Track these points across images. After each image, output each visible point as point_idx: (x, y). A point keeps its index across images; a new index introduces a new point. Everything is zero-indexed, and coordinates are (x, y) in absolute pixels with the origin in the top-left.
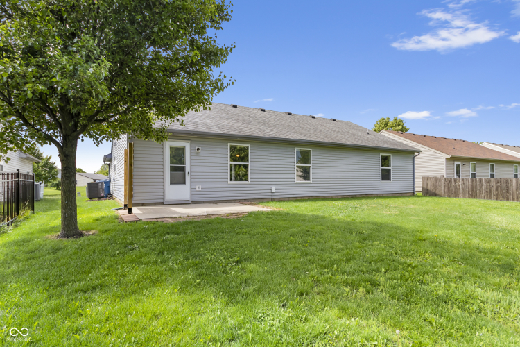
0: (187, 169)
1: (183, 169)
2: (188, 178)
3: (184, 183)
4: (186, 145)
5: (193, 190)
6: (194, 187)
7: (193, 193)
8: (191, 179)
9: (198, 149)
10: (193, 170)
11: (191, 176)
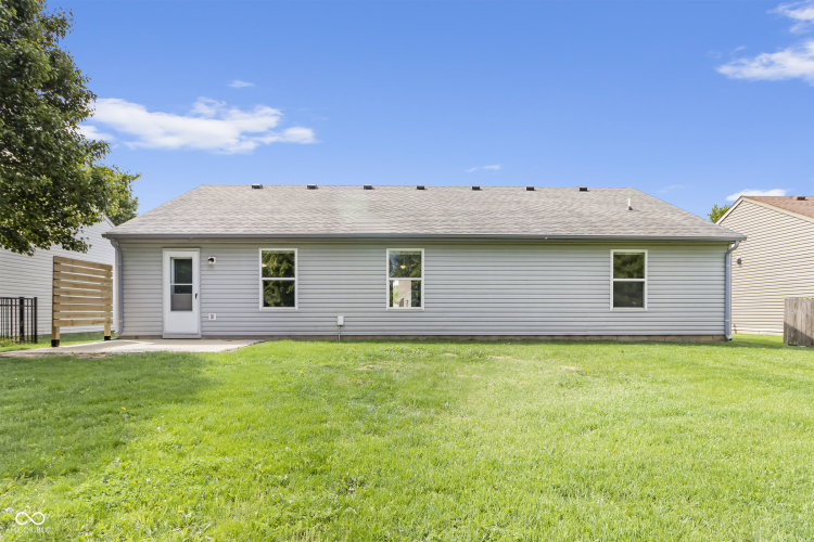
0: (195, 290)
1: (189, 290)
2: (195, 303)
3: (190, 309)
4: (194, 255)
5: (202, 320)
6: (204, 315)
7: (204, 324)
8: (201, 303)
9: (212, 260)
10: (203, 291)
11: (201, 299)
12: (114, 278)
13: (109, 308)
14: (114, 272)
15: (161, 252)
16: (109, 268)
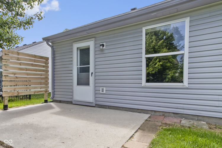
0: (92, 70)
1: (87, 70)
2: (91, 79)
3: (88, 84)
4: (90, 44)
5: (96, 93)
6: (97, 88)
7: (97, 95)
8: (95, 80)
9: (103, 45)
10: (97, 70)
11: (95, 76)
12: (50, 65)
13: (47, 83)
14: (50, 61)
15: (72, 46)
16: (47, 59)
